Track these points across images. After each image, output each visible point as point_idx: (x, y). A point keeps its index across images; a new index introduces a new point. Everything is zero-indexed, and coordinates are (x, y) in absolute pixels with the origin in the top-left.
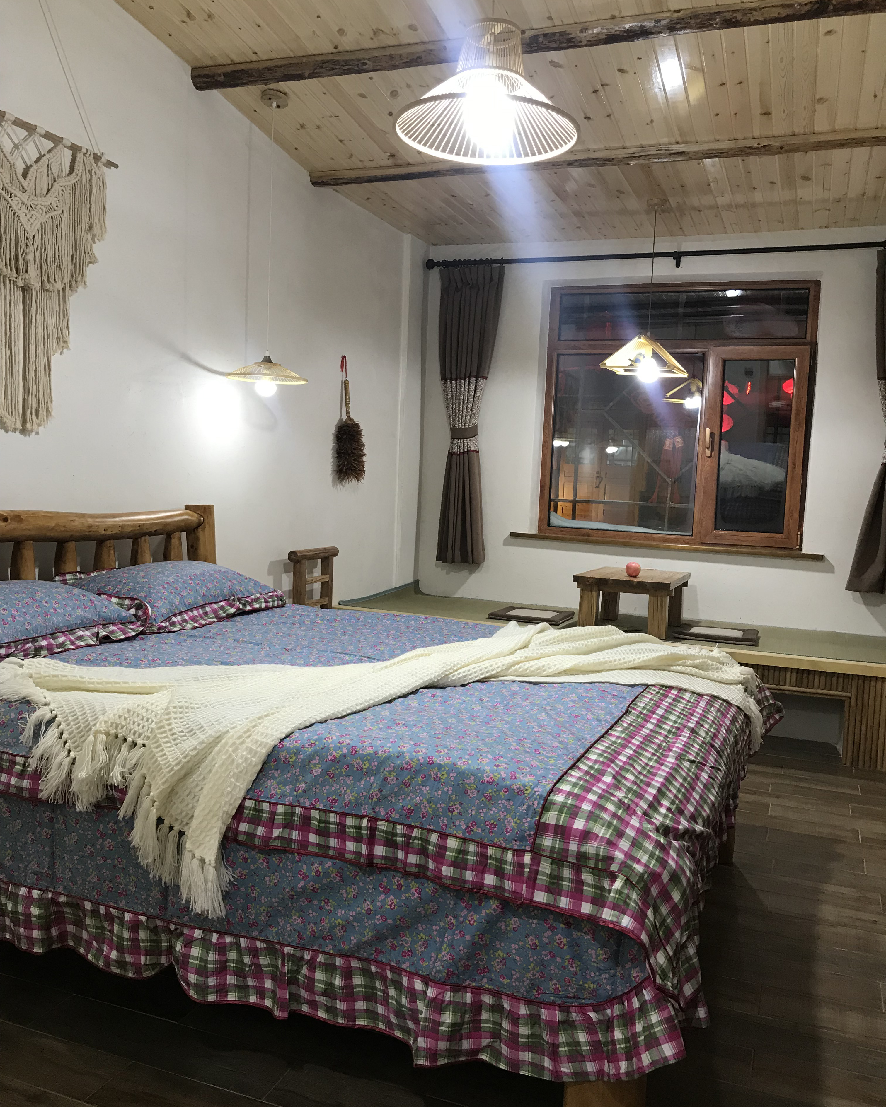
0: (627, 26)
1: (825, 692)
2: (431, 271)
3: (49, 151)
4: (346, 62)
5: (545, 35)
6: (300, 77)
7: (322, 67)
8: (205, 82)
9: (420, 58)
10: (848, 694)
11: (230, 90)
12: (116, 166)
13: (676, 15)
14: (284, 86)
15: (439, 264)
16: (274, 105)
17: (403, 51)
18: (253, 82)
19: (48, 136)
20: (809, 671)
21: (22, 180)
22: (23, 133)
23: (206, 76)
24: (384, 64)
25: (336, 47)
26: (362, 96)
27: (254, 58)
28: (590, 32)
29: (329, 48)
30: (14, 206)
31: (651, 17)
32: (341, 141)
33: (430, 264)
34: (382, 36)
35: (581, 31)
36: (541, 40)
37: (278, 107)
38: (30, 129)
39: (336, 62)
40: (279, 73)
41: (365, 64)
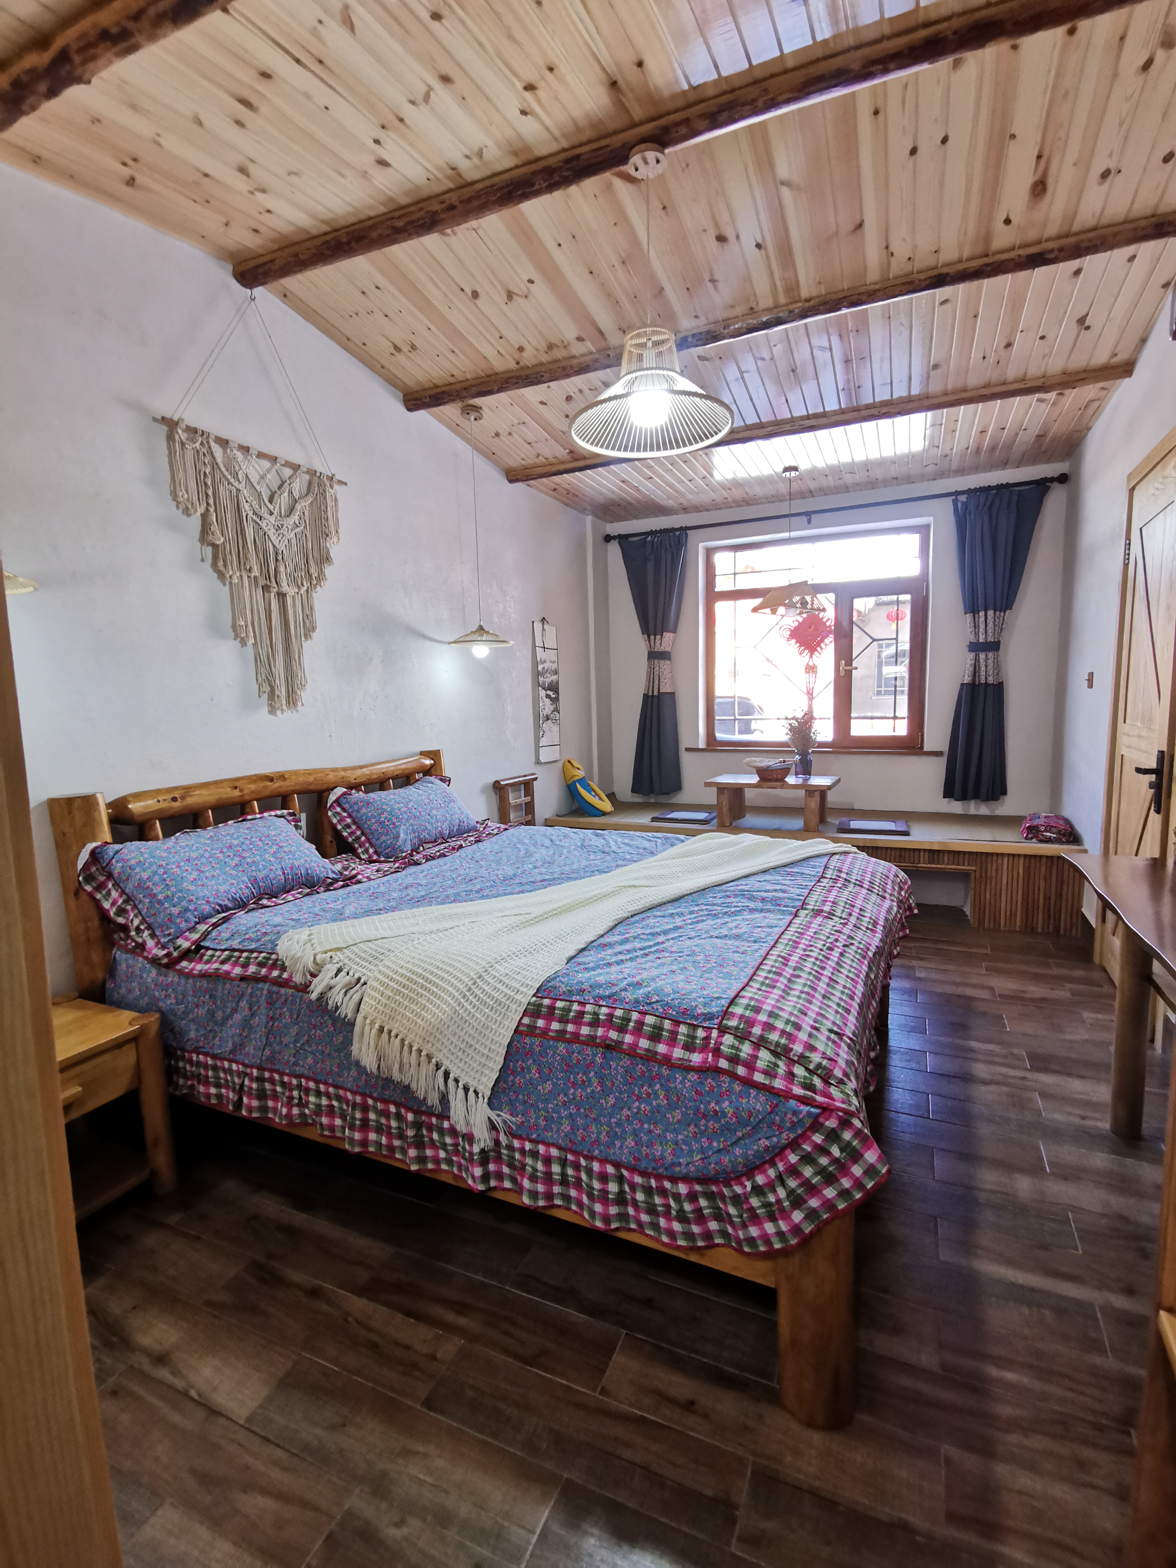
0: (764, 319)
1: (953, 867)
2: (609, 544)
3: (290, 478)
4: (527, 377)
5: (693, 335)
6: (490, 392)
7: (507, 382)
8: (414, 405)
9: (588, 366)
10: (974, 868)
11: (435, 409)
12: (346, 484)
13: (807, 304)
14: (477, 401)
15: (615, 538)
16: (472, 418)
17: (574, 362)
18: (453, 400)
19: (287, 464)
20: (939, 851)
21: (269, 505)
22: (266, 464)
23: (416, 399)
24: (557, 375)
25: (518, 363)
26: (542, 403)
27: (452, 380)
28: (732, 328)
29: (512, 365)
30: (264, 527)
31: (785, 308)
32: (529, 443)
33: (608, 538)
34: (555, 351)
35: (724, 328)
36: (690, 340)
37: (476, 419)
38: (274, 459)
39: (519, 377)
40: (474, 390)
41: (542, 376)
